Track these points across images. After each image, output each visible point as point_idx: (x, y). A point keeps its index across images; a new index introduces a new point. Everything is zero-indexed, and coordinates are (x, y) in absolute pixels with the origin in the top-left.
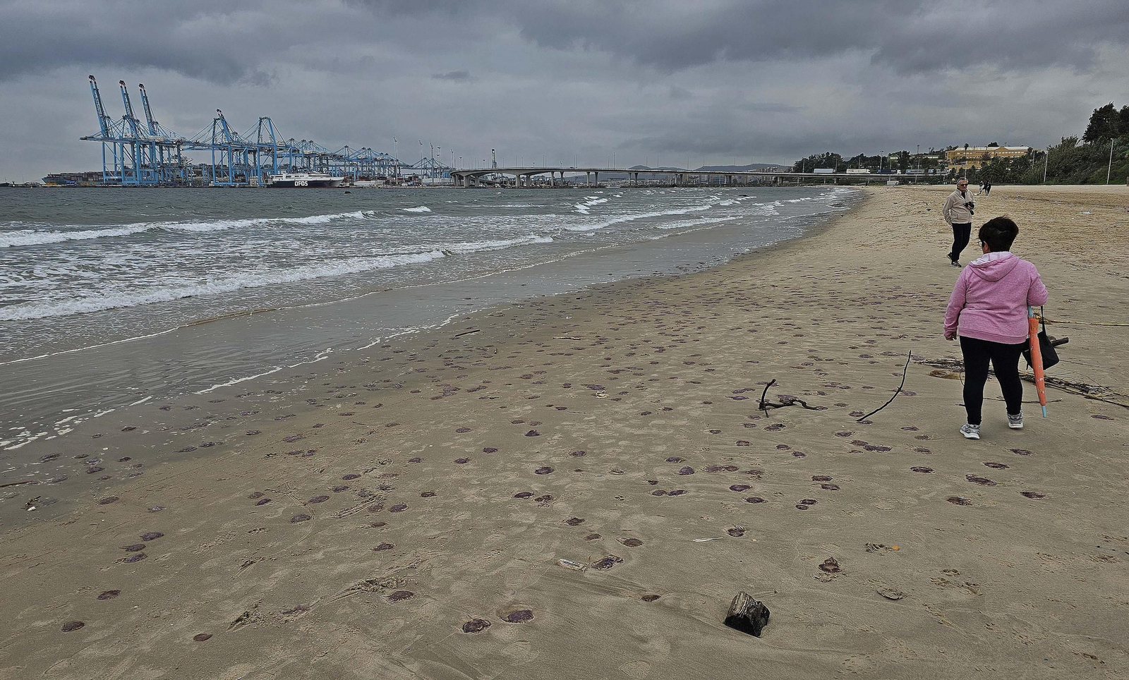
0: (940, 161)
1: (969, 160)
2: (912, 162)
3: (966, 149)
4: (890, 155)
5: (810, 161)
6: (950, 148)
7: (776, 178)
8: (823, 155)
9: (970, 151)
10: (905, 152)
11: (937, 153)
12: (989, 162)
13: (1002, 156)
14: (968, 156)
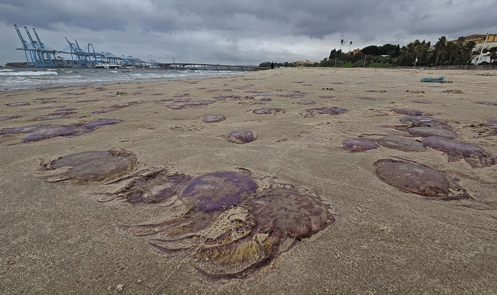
0: (295, 65)
3: (301, 62)
5: (263, 64)
6: (297, 62)
8: (266, 62)
12: (306, 65)
13: (310, 64)
14: (302, 64)
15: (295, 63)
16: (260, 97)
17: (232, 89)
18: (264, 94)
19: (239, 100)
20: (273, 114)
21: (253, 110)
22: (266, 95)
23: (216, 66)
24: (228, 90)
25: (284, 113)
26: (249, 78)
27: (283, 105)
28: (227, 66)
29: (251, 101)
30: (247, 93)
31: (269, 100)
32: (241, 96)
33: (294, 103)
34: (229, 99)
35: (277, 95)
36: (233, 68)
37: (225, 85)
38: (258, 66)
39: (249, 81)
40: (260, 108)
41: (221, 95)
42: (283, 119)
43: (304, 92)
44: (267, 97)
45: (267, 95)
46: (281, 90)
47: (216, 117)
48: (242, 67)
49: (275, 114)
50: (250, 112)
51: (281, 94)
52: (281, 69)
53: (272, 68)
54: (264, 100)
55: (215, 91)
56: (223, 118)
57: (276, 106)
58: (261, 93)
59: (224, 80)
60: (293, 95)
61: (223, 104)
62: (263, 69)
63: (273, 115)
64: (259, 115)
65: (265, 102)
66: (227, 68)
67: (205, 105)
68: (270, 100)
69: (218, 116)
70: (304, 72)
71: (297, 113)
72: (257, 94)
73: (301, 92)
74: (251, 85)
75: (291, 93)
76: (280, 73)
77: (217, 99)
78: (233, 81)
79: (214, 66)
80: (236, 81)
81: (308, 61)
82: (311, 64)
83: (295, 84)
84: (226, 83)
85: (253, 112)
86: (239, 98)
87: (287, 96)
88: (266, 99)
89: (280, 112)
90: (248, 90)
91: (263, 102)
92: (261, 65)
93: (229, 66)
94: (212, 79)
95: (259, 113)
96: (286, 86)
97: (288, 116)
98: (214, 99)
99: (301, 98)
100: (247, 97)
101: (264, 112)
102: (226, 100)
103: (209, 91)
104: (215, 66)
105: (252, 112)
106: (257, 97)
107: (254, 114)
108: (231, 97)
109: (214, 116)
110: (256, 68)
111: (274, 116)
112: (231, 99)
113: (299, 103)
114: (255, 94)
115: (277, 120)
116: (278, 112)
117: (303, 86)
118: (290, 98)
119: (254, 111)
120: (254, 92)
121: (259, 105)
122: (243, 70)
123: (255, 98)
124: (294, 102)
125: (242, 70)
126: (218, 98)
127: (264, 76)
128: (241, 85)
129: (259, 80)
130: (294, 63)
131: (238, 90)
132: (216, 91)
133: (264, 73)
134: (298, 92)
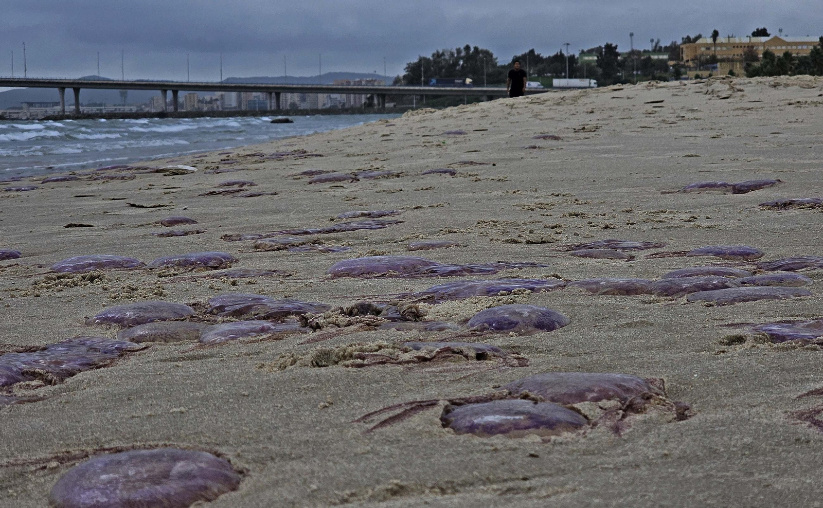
0: (671, 63)
1: (722, 61)
2: (622, 65)
3: (715, 40)
4: (583, 53)
5: (435, 62)
6: (688, 40)
7: (371, 98)
8: (459, 51)
9: (721, 45)
10: (609, 47)
11: (666, 50)
12: (756, 64)
13: (779, 51)
14: (720, 53)
15: (674, 51)
16: (468, 308)
17: (234, 253)
18: (489, 281)
19: (311, 334)
20: (602, 428)
21: (443, 403)
22: (509, 291)
23: (77, 86)
24: (206, 263)
25: (682, 416)
26: (344, 166)
27: (659, 356)
28: (163, 87)
29: (405, 335)
30: (360, 283)
31: (540, 326)
32: (315, 300)
33: (740, 340)
34: (226, 327)
35: (594, 289)
36: (207, 96)
37: (176, 228)
38: (397, 81)
39: (350, 188)
40: (485, 390)
41: (156, 301)
42: (685, 459)
43: (787, 253)
44: (527, 306)
45: (515, 286)
46: (613, 249)
47: (159, 468)
48: (275, 91)
49: (617, 430)
50: (416, 420)
51: (622, 280)
52: (575, 99)
53: (517, 90)
54: (502, 326)
55: (107, 273)
56: (216, 477)
57: (610, 368)
58: (468, 277)
59: (157, 191)
60: (716, 281)
61: (193, 367)
62: (437, 101)
63: (601, 433)
64: (497, 440)
65: (513, 339)
66: (158, 100)
67: (50, 382)
68: (546, 324)
69: (175, 459)
70: (752, 116)
71: (779, 417)
72: (439, 283)
73: (770, 255)
74: (378, 219)
75: (691, 264)
76: (576, 123)
77: (139, 331)
78: (233, 190)
79: (61, 85)
80: (254, 190)
81: (762, 33)
82: (787, 55)
83: (707, 197)
84: (179, 213)
85: (445, 422)
86: (305, 322)
87: (669, 291)
88: (514, 318)
89: (652, 413)
90: (358, 256)
91: (498, 341)
92: (417, 73)
93: (176, 88)
94: (61, 188)
95: (490, 430)
96: (639, 215)
97: (717, 439)
98: (112, 336)
99: (782, 304)
100: (364, 309)
101: (531, 416)
102: (210, 336)
103: (58, 277)
104: (69, 92)
105: (432, 423)
106: (445, 306)
107: (448, 434)
108: (238, 314)
109: (144, 460)
110: (383, 95)
111: (614, 446)
112: (244, 325)
113: (776, 338)
114: (420, 286)
115: (644, 471)
116: (630, 408)
117: (774, 214)
118: (699, 304)
119: (447, 411)
120: (412, 271)
121: (474, 367)
122: (283, 115)
123: (431, 311)
124: (737, 332)
125: (273, 113)
126: (138, 322)
127: (455, 153)
128: (295, 222)
129: (431, 180)
130: (658, 50)
131: (285, 261)
132: (113, 273)
133: (453, 125)
134: (745, 255)
